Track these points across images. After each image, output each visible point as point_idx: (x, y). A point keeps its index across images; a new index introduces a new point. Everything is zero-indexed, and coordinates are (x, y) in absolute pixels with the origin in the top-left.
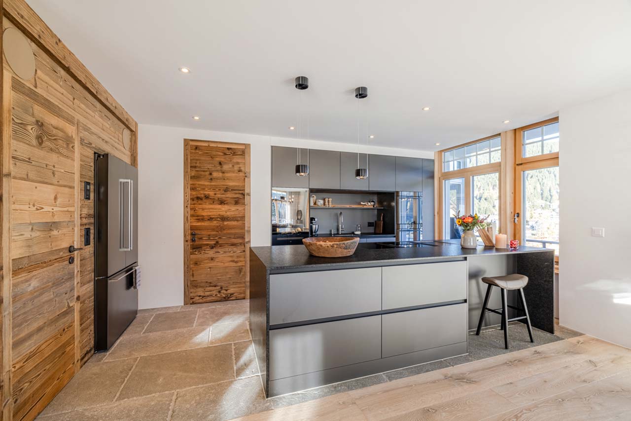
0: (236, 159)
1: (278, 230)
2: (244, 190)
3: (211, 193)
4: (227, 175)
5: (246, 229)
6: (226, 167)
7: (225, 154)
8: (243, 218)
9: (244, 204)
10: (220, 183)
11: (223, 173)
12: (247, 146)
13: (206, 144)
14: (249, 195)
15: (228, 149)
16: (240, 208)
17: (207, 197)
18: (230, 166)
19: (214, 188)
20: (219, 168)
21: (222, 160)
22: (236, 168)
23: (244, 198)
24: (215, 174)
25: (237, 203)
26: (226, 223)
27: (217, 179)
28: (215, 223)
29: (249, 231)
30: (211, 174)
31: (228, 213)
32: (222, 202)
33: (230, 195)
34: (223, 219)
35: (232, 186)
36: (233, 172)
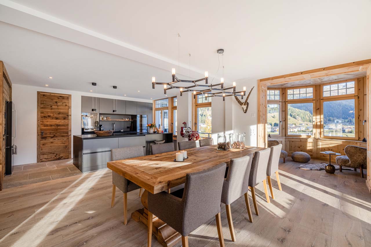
0: (64, 101)
1: (85, 131)
2: (68, 114)
3: (52, 115)
4: (59, 107)
5: (69, 129)
6: (59, 104)
7: (59, 98)
8: (68, 125)
9: (68, 119)
10: (56, 110)
11: (58, 106)
12: (70, 96)
13: (49, 94)
14: (71, 115)
15: (60, 96)
16: (66, 121)
17: (49, 116)
18: (61, 103)
19: (53, 113)
20: (56, 104)
21: (57, 101)
22: (64, 104)
23: (68, 117)
24: (53, 107)
25: (64, 119)
26: (59, 127)
27: (54, 109)
28: (53, 127)
29: (71, 131)
30: (51, 107)
31: (60, 123)
32: (57, 119)
33: (61, 116)
34: (58, 125)
35: (62, 112)
36: (63, 106)
